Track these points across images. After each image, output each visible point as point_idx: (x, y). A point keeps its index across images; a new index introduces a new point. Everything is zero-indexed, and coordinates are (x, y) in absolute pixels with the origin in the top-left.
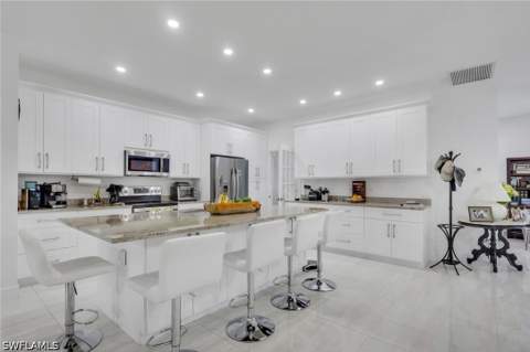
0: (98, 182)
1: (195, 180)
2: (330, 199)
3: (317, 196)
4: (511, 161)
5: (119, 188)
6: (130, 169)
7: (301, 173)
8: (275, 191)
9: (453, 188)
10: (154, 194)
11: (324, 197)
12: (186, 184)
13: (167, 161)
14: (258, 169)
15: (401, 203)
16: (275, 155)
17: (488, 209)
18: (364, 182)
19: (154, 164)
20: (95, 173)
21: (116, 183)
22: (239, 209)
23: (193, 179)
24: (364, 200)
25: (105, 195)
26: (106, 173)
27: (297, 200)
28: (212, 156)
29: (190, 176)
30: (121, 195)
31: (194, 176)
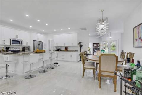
0: (3, 46)
1: (29, 46)
2: (61, 51)
3: (58, 50)
4: (94, 44)
5: (9, 48)
6: (12, 43)
7: (55, 45)
8: (49, 49)
9: (81, 48)
10: (18, 49)
11: (60, 50)
12: (27, 47)
13: (22, 42)
14: (45, 44)
15: (73, 51)
16: (49, 41)
17: (86, 52)
18: (67, 47)
19: (18, 42)
20: (2, 44)
21: (8, 47)
22: (41, 52)
23: (28, 46)
24: (67, 51)
25: (5, 50)
26: (5, 44)
27: (54, 51)
28: (34, 41)
29: (28, 45)
30: (9, 50)
31: (29, 45)
